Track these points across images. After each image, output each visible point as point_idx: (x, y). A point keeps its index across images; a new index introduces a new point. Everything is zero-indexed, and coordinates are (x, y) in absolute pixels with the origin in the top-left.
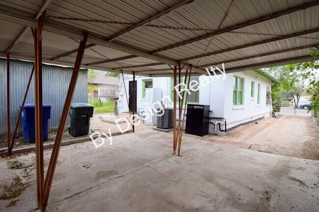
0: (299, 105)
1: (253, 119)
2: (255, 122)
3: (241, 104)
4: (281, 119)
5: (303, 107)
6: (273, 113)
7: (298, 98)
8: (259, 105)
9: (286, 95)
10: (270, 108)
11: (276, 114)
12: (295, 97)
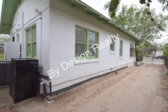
0: (156, 56)
1: (114, 70)
2: (116, 72)
3: (96, 57)
4: (141, 67)
5: (158, 58)
6: (136, 62)
7: (155, 52)
8: (121, 58)
9: (148, 50)
10: (133, 59)
11: (139, 63)
12: (154, 52)
